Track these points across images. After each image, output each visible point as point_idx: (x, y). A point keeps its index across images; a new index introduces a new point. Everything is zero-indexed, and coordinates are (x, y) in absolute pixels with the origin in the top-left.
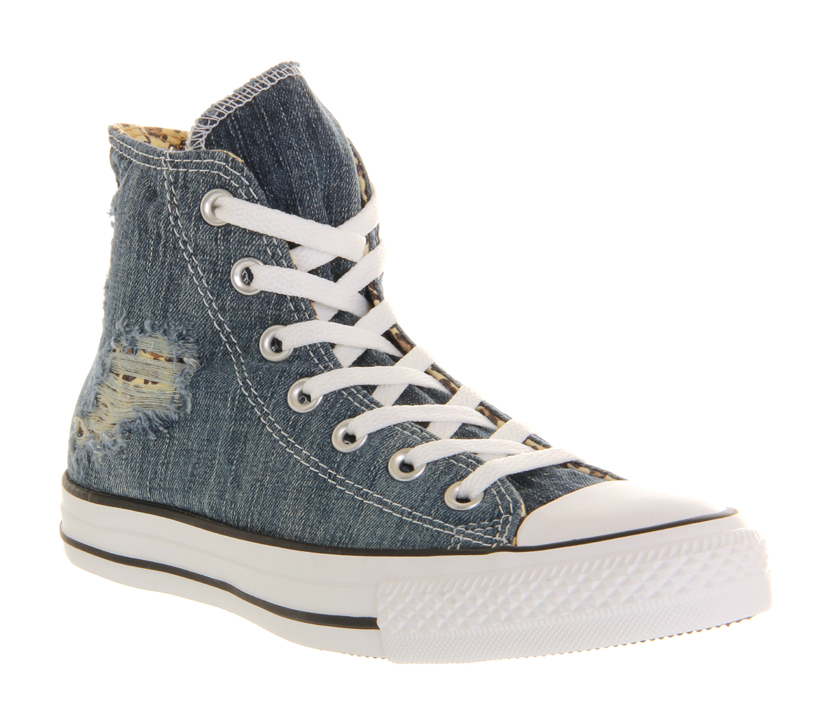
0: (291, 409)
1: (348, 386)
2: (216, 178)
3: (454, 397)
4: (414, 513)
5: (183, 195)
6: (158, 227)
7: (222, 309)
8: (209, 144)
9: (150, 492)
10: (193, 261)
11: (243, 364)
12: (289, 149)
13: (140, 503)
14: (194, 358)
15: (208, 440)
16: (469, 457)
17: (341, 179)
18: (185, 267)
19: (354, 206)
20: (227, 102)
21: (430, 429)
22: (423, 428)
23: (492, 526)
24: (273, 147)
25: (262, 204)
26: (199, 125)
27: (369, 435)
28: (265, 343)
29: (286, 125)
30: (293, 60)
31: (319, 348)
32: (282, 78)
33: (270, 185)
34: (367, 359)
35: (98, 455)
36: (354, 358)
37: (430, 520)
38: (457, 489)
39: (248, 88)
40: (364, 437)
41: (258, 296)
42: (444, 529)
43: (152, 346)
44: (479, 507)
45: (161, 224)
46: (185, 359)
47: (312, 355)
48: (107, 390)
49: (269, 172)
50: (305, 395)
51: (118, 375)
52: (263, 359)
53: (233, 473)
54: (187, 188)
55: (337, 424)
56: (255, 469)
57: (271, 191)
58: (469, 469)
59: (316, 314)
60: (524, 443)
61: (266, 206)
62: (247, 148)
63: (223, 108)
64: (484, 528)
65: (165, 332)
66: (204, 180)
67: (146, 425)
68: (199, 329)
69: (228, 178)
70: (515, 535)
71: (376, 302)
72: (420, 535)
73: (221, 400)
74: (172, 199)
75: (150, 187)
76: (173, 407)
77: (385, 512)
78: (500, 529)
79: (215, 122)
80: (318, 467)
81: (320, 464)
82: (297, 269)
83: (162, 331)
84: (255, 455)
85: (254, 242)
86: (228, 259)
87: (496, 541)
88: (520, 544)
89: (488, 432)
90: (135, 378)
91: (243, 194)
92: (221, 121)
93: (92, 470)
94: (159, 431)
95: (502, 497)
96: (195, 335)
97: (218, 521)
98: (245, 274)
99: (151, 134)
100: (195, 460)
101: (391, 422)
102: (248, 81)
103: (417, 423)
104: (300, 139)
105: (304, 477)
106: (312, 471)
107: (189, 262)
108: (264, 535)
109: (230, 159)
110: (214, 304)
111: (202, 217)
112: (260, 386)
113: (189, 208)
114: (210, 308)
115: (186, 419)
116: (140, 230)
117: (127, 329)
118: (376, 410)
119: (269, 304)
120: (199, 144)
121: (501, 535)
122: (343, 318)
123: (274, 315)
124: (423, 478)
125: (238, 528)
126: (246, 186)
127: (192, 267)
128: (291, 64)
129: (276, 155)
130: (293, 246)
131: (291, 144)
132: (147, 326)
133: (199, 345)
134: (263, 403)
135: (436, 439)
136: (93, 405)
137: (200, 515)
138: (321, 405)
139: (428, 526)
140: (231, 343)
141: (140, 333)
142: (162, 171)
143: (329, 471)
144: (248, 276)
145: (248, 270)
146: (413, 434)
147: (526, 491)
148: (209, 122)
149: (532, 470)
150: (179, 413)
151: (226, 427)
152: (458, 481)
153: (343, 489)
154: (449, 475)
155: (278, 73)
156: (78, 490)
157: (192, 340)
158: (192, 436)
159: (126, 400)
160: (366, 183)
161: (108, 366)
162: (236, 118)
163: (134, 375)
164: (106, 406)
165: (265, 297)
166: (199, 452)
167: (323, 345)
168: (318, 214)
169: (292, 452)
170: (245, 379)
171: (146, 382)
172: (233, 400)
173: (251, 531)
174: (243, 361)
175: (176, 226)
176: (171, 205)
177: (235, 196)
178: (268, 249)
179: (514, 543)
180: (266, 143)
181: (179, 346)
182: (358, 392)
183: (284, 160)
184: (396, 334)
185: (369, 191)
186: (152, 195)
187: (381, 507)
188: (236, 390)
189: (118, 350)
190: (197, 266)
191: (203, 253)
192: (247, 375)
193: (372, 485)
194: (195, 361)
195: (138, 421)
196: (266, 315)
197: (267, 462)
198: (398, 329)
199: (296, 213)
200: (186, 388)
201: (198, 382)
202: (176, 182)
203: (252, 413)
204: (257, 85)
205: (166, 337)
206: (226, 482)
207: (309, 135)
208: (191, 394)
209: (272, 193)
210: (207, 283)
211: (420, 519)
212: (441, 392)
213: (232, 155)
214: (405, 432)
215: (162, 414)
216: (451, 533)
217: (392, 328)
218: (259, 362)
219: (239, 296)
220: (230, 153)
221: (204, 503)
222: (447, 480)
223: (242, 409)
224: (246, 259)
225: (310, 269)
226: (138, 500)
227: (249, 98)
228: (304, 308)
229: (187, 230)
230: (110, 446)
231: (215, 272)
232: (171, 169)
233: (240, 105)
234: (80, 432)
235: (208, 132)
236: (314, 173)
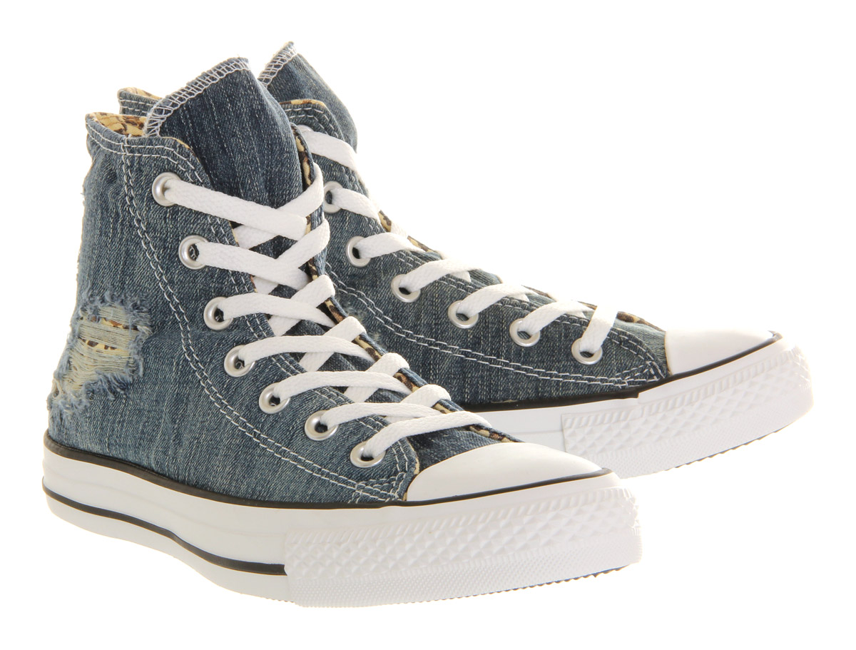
0: (226, 374)
1: (277, 353)
2: (165, 163)
3: (375, 365)
4: (323, 469)
5: (137, 178)
6: (117, 207)
7: (171, 282)
8: (163, 132)
9: (109, 447)
10: (146, 237)
11: (188, 332)
12: (233, 136)
13: (102, 458)
14: (148, 326)
15: (156, 401)
16: (376, 419)
17: (282, 165)
18: (138, 244)
19: (294, 190)
20: (180, 94)
21: (346, 394)
22: (339, 392)
23: (389, 483)
24: (219, 135)
25: (206, 187)
26: (154, 114)
27: (292, 398)
28: (209, 314)
29: (231, 115)
30: (241, 56)
31: (255, 318)
32: (230, 72)
33: (214, 169)
34: (300, 328)
35: (67, 413)
36: (288, 328)
37: (336, 477)
38: (361, 449)
39: (200, 81)
40: (287, 399)
41: (202, 270)
42: (347, 485)
43: (112, 315)
44: (380, 465)
45: (119, 205)
46: (139, 327)
47: (249, 325)
48: (77, 355)
49: (214, 157)
50: (241, 361)
51: (84, 341)
52: (206, 328)
53: (175, 431)
54: (141, 171)
55: (264, 388)
56: (193, 428)
57: (216, 175)
58: (376, 430)
59: (255, 288)
60: (434, 407)
61: (209, 188)
62: (196, 136)
63: (176, 99)
64: (381, 484)
65: (122, 303)
66: (155, 164)
67: (106, 386)
68: (151, 300)
69: (176, 163)
70: (406, 491)
71: (314, 277)
72: (326, 490)
73: (167, 364)
74: (128, 181)
75: (111, 170)
76: (127, 371)
77: (298, 469)
78: (394, 485)
79: (170, 111)
80: (245, 427)
81: (248, 424)
82: (238, 246)
83: (120, 301)
84: (194, 415)
85: (199, 221)
86: (176, 236)
87: (390, 496)
88: (409, 500)
89: (401, 396)
90: (97, 343)
91: (189, 177)
92: (175, 111)
93: (64, 427)
94: (117, 392)
95: (400, 456)
96: (148, 305)
97: (162, 475)
98: (192, 250)
99: (128, 122)
100: (145, 419)
101: (311, 387)
102: (200, 74)
103: (335, 388)
104: (243, 128)
105: (233, 435)
106: (240, 430)
107: (142, 239)
108: (198, 488)
109: (178, 146)
110: (164, 277)
111: (153, 198)
112: (201, 352)
113: (142, 189)
114: (160, 281)
115: (139, 382)
116: (102, 209)
117: (91, 299)
118: (300, 375)
119: (212, 278)
120: (155, 131)
121: (394, 492)
122: (283, 291)
123: (217, 287)
124: (334, 438)
125: (177, 481)
126: (192, 170)
127: (145, 244)
128: (239, 60)
129: (221, 142)
130: (235, 225)
131: (235, 132)
132: (107, 298)
133: (151, 314)
134: (202, 368)
135: (350, 402)
136: (67, 368)
137: (149, 469)
138: (253, 370)
139: (334, 482)
140: (180, 314)
141: (101, 303)
142: (121, 155)
143: (255, 430)
144: (194, 252)
145: (194, 246)
146: (330, 398)
147: (425, 451)
148: (164, 111)
149: (434, 432)
150: (133, 376)
151: (172, 389)
152: (364, 440)
153: (265, 447)
154: (357, 435)
155: (227, 68)
156: (53, 445)
157: (145, 310)
158: (144, 397)
159: (91, 364)
160: (310, 169)
161: (77, 332)
162: (188, 108)
163: (97, 341)
164: (76, 370)
165: (210, 272)
166: (149, 411)
167: (259, 315)
168: (259, 196)
169: (225, 413)
170: (189, 345)
171: (106, 347)
172: (178, 364)
173: (188, 484)
174: (189, 329)
175: (131, 206)
176: (128, 186)
177: (182, 179)
178: (212, 228)
179: (404, 498)
180: (213, 131)
181: (134, 315)
182: (286, 358)
183: (228, 147)
184: (330, 306)
185: (312, 176)
186: (112, 178)
187: (295, 463)
188: (180, 355)
189: (84, 318)
190: (149, 242)
191: (155, 230)
192: (190, 342)
193: (289, 444)
194: (148, 329)
195: (100, 383)
196: (210, 288)
197: (204, 422)
198: (332, 302)
199: (239, 195)
200: (138, 354)
201: (148, 347)
202: (132, 166)
203: (194, 377)
204: (208, 78)
205: (123, 307)
206: (169, 439)
207: (252, 124)
208: (142, 359)
209: (217, 176)
210: (158, 258)
211: (328, 475)
212: (364, 360)
213: (180, 142)
214: (323, 396)
215: (118, 375)
216: (352, 488)
217: (327, 300)
218: (203, 330)
219: (187, 271)
220: (178, 140)
221: (150, 458)
222: (355, 440)
223: (185, 372)
224: (192, 237)
225: (252, 246)
226: (100, 454)
227: (200, 90)
228: (244, 282)
229: (140, 209)
230: (77, 405)
231: (165, 248)
232: (128, 154)
233: (192, 97)
234: (57, 393)
235: (163, 121)
236: (256, 159)
